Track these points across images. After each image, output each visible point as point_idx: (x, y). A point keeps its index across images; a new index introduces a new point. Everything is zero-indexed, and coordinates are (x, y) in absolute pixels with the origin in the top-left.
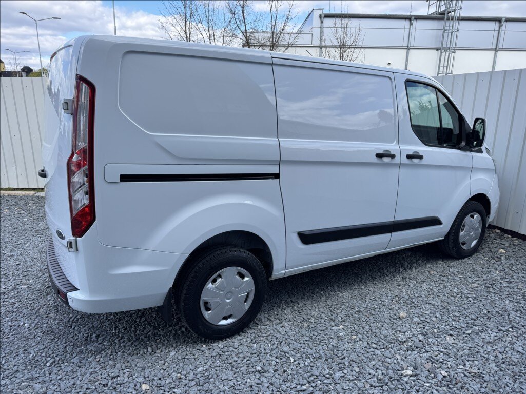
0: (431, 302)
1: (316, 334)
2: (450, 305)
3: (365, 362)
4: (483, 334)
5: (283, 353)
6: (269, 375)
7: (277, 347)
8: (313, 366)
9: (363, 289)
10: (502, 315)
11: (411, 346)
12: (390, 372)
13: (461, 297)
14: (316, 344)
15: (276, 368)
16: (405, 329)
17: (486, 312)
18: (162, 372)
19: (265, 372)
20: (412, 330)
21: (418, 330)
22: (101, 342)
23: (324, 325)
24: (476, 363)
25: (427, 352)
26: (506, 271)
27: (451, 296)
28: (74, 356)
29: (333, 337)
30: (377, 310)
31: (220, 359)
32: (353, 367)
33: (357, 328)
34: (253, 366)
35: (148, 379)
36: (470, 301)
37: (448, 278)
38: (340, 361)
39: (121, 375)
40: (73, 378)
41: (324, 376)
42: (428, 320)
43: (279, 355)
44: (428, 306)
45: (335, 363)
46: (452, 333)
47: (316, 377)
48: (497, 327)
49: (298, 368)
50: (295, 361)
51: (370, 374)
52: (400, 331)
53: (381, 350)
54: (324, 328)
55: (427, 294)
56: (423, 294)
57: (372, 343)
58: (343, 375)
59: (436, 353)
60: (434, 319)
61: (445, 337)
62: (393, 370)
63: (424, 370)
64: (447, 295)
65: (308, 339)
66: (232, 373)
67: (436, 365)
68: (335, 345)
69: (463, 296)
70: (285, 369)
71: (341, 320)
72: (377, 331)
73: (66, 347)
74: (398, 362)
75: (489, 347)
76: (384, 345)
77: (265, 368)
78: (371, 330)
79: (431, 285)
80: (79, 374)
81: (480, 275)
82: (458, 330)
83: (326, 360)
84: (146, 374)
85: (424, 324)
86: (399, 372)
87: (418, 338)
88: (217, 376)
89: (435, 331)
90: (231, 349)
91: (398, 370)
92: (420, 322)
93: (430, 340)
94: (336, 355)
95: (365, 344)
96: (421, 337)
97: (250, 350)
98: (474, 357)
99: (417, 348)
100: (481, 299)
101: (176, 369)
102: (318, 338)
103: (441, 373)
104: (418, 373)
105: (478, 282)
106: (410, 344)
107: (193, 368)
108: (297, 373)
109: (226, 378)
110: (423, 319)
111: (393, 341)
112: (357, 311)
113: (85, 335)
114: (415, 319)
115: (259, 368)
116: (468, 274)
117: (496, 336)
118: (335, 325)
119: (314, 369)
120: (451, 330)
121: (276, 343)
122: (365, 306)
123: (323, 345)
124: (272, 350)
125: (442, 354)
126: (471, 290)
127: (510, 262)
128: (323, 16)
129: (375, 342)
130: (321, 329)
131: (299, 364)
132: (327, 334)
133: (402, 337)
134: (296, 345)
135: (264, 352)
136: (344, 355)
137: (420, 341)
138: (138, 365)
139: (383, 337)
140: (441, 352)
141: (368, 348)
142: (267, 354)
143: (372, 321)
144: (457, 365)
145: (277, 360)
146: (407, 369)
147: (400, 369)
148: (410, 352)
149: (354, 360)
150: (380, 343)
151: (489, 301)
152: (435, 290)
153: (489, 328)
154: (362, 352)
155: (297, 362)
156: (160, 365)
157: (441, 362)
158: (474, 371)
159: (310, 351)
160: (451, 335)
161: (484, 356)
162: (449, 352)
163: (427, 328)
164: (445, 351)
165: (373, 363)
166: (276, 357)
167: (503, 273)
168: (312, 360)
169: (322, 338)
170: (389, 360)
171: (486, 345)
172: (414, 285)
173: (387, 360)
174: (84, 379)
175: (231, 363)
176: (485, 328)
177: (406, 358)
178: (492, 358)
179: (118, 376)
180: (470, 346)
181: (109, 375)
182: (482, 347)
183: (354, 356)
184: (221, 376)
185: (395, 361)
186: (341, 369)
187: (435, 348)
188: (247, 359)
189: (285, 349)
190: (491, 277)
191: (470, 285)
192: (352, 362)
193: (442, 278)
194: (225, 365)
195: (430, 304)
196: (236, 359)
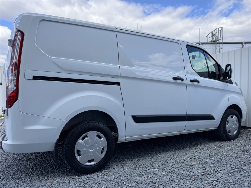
1: (142, 172)
2: (222, 160)
3: (168, 185)
5: (120, 180)
7: (118, 178)
8: (136, 187)
9: (173, 153)
11: (196, 178)
13: (228, 157)
14: (141, 177)
16: (194, 170)
17: (243, 163)
20: (198, 170)
21: (202, 170)
22: (21, 174)
23: (147, 168)
25: (206, 181)
27: (223, 156)
29: (151, 173)
31: (83, 183)
34: (101, 186)
36: (234, 158)
37: (221, 148)
38: (153, 184)
42: (208, 166)
43: (118, 181)
48: (250, 169)
52: (191, 171)
53: (179, 180)
54: (147, 170)
55: (209, 155)
56: (206, 155)
57: (174, 176)
59: (212, 181)
61: (217, 173)
64: (220, 156)
67: (211, 187)
68: (151, 177)
69: (230, 156)
71: (158, 166)
72: (177, 171)
74: (188, 185)
76: (180, 177)
78: (174, 171)
79: (211, 151)
81: (240, 147)
82: (225, 171)
83: (145, 184)
85: (206, 168)
89: (212, 171)
90: (92, 178)
92: (203, 167)
94: (151, 182)
95: (170, 177)
97: (102, 179)
99: (200, 179)
100: (240, 157)
102: (142, 174)
105: (238, 150)
106: (196, 176)
110: (205, 165)
111: (186, 176)
113: (15, 171)
114: (200, 166)
116: (233, 146)
118: (154, 169)
120: (221, 170)
121: (118, 176)
123: (145, 177)
124: (115, 179)
126: (234, 153)
129: (176, 176)
130: (145, 170)
132: (148, 172)
133: (192, 174)
134: (129, 177)
135: (110, 180)
137: (202, 175)
138: (36, 185)
140: (215, 181)
144: (224, 187)
145: (116, 184)
148: (196, 181)
150: (178, 177)
151: (244, 158)
152: (213, 153)
153: (244, 170)
154: (167, 180)
155: (127, 185)
156: (48, 185)
157: (214, 185)
161: (242, 183)
162: (220, 181)
164: (217, 180)
166: (116, 182)
168: (137, 184)
169: (145, 174)
170: (183, 184)
171: (243, 178)
173: (181, 184)
175: (89, 185)
176: (242, 170)
177: (193, 183)
178: (247, 184)
180: (233, 178)
182: (240, 179)
185: (186, 185)
187: (211, 179)
188: (99, 183)
189: (122, 179)
190: (246, 148)
191: (234, 151)
192: (160, 185)
193: (218, 148)
194: (85, 186)
195: (210, 159)
196: (92, 183)
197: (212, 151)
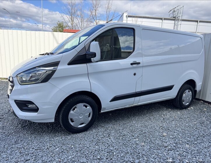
0: (177, 129)
1: (125, 142)
2: (186, 131)
3: (149, 156)
4: (202, 144)
5: (110, 151)
6: (104, 160)
7: (107, 148)
8: (125, 157)
9: (146, 123)
10: (209, 136)
11: (170, 148)
12: (162, 160)
13: (190, 128)
14: (126, 146)
15: (107, 157)
16: (167, 141)
17: (202, 134)
18: (51, 158)
19: (102, 159)
20: (170, 141)
21: (173, 141)
22: (22, 143)
23: (129, 138)
24: (201, 157)
25: (178, 151)
26: (208, 117)
27: (186, 127)
28: (8, 150)
29: (134, 143)
30: (153, 132)
31: (80, 153)
32: (144, 157)
33: (144, 140)
34: (96, 156)
35: (44, 161)
36: (194, 130)
37: (183, 120)
38: (137, 155)
39: (31, 159)
40: (6, 160)
41: (130, 161)
42: (177, 137)
43: (108, 151)
44: (176, 131)
45: (135, 156)
46: (188, 143)
47: (126, 162)
48: (208, 141)
49: (118, 157)
50: (116, 154)
51: (152, 161)
52: (164, 142)
53: (156, 150)
54: (129, 140)
55: (175, 126)
56: (173, 126)
58: (139, 161)
59: (182, 152)
60: (179, 137)
61: (185, 145)
62: (163, 159)
63: (177, 159)
64: (184, 127)
65: (122, 144)
66: (86, 159)
67: (183, 158)
68: (135, 147)
70: (112, 158)
71: (137, 136)
72: (154, 141)
73: (5, 145)
74: (165, 156)
75: (206, 149)
76: (157, 148)
77: (101, 157)
78: (151, 141)
80: (10, 158)
81: (197, 119)
82: (191, 142)
83: (131, 154)
84: (43, 159)
85: (175, 139)
86: (166, 160)
87: (173, 145)
88: (78, 160)
89: (181, 142)
90: (85, 148)
91: (165, 159)
92: (173, 138)
93: (179, 146)
94: (136, 152)
95: (149, 147)
96: (174, 145)
97: (95, 149)
98: (199, 154)
99: (173, 149)
100: (199, 129)
101: (58, 157)
102: (126, 144)
103: (185, 161)
104: (175, 161)
105: (197, 122)
106: (170, 147)
107: (66, 157)
108: (117, 160)
109: (83, 162)
110: (174, 136)
111: (162, 146)
112: (144, 133)
113: (15, 140)
114: (171, 137)
115: (99, 157)
116: (192, 118)
117: (208, 145)
118: (134, 139)
119: (125, 158)
120: (187, 142)
121: (107, 146)
122: (148, 131)
123: (129, 147)
124: (105, 149)
125: (185, 152)
126: (194, 125)
127: (209, 114)
128: (127, 16)
129: (153, 146)
130: (128, 140)
131: (118, 156)
132: (131, 142)
133: (165, 144)
134: (117, 147)
135: (101, 150)
136: (140, 152)
137: (174, 146)
138: (40, 155)
139: (157, 144)
140: (184, 151)
141: (150, 149)
142: (103, 151)
143: (151, 137)
144: (192, 158)
145: (108, 154)
146: (169, 159)
147: (166, 159)
148: (170, 151)
149: (144, 154)
150: (156, 147)
151: (202, 130)
152: (178, 124)
153: (204, 141)
154: (148, 150)
155: (117, 155)
156: (50, 155)
157: (185, 156)
158: (201, 161)
159: (123, 150)
160: (188, 144)
161: (204, 153)
162: (188, 151)
163: (176, 140)
164: (186, 151)
165: (153, 156)
166: (107, 152)
167: (207, 118)
168: (124, 154)
169: (129, 144)
170: (161, 155)
172: (169, 122)
173: (160, 154)
174: (12, 161)
175: (85, 155)
176: (202, 141)
177: (168, 154)
178: (208, 155)
179: (29, 160)
180: (197, 149)
181: (25, 159)
182: (203, 149)
183: (144, 153)
184: (80, 161)
185: (164, 155)
186: (138, 159)
187: (181, 150)
188: (93, 153)
189: (111, 149)
190: (202, 120)
191: (193, 123)
192: (143, 155)
193: (181, 119)
194: (82, 155)
195: (177, 130)
196: (88, 152)
197: (176, 122)
